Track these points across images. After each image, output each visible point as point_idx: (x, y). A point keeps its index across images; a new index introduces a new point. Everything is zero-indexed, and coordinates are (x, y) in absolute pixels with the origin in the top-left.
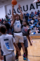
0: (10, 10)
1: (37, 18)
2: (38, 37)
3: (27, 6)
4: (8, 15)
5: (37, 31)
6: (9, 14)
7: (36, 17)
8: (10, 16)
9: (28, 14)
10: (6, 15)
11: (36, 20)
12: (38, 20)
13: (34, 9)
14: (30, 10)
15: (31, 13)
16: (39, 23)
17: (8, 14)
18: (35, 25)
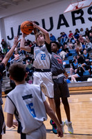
0: (12, 29)
1: (73, 47)
2: (75, 89)
3: (51, 19)
4: (7, 40)
5: (73, 77)
6: (10, 37)
7: (72, 45)
8: (12, 43)
9: (52, 37)
10: (3, 41)
11: (72, 52)
12: (77, 52)
13: (67, 26)
14: (58, 28)
15: (60, 36)
16: (78, 57)
17: (8, 37)
18: (68, 63)
